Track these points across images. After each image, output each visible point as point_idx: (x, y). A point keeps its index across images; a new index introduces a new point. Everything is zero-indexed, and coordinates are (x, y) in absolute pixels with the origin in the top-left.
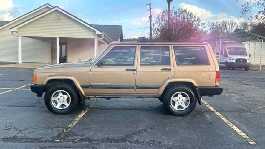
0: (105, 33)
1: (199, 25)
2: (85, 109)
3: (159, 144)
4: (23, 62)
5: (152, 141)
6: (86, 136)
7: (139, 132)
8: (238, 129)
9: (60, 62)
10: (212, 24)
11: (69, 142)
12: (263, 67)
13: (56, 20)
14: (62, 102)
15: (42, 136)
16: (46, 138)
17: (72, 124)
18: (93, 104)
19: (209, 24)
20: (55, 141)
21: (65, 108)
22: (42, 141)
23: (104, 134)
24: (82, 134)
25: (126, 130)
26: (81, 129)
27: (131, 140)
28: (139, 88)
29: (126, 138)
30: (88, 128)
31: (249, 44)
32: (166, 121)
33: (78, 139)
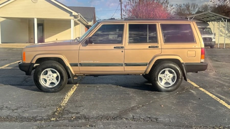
0: (81, 13)
1: (167, 6)
2: (73, 87)
3: (156, 121)
4: (2, 42)
5: (148, 117)
6: (81, 114)
7: (133, 109)
8: (226, 104)
9: (38, 42)
10: (179, 6)
11: (65, 121)
12: (226, 45)
13: (34, 2)
14: (51, 80)
15: (37, 115)
16: (41, 117)
17: (63, 102)
18: (79, 82)
19: (176, 6)
20: (52, 120)
21: (54, 86)
22: (38, 120)
23: (98, 111)
24: (76, 112)
25: (119, 107)
26: (74, 106)
27: (127, 117)
28: (127, 65)
29: (121, 115)
30: (81, 106)
31: (214, 24)
32: (155, 97)
33: (74, 117)
